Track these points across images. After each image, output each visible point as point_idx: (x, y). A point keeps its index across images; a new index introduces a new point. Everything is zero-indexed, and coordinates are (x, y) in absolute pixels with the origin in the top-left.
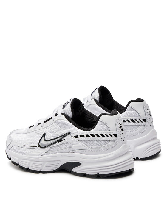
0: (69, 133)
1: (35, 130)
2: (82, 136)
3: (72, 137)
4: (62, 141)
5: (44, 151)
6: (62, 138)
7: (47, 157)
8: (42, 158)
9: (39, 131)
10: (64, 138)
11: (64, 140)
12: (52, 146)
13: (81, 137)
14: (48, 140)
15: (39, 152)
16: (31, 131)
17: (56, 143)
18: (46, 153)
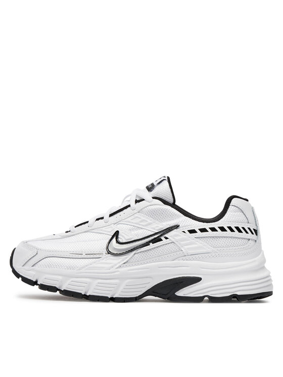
0: (177, 227)
1: (90, 228)
2: (203, 230)
3: (184, 232)
4: (161, 240)
5: (120, 260)
6: (161, 235)
7: (129, 270)
8: (118, 273)
9: (101, 230)
10: (166, 235)
11: (166, 238)
12: (137, 252)
13: (201, 232)
14: (126, 241)
15: (111, 263)
16: (83, 231)
17: (147, 244)
18: (124, 263)
